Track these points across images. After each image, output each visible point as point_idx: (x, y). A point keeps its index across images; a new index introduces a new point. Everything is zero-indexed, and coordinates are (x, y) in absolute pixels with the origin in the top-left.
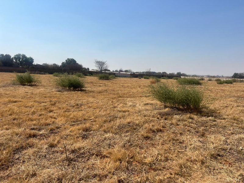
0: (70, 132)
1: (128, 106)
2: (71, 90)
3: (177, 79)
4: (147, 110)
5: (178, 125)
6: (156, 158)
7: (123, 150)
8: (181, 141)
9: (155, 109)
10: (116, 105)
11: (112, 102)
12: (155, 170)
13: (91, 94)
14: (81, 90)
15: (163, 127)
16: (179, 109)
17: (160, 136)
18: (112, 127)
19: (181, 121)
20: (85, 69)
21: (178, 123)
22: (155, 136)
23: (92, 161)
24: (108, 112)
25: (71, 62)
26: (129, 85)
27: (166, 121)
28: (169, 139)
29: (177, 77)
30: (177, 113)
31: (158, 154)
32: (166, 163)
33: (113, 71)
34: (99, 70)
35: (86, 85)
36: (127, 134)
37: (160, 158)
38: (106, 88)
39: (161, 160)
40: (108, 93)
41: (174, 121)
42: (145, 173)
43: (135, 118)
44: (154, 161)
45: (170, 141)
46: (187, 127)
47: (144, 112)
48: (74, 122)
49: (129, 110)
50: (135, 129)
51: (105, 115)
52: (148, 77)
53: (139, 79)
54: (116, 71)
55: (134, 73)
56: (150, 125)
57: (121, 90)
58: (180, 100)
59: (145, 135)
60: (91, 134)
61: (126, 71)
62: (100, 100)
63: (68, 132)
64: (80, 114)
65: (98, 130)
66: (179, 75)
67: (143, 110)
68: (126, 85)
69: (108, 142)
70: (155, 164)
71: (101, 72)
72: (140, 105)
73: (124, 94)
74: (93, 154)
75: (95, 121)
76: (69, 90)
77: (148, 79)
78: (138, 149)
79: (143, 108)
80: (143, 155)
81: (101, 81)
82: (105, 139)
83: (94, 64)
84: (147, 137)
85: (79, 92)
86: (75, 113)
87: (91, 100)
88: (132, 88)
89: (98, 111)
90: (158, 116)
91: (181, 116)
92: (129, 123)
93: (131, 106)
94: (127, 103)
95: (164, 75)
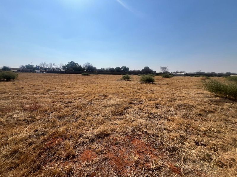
0: (149, 104)
2: (147, 83)
4: (199, 97)
5: (229, 110)
6: (209, 129)
7: (182, 119)
8: (233, 122)
9: (207, 97)
10: (175, 92)
11: (172, 90)
12: (209, 136)
13: (158, 85)
14: (153, 83)
15: (214, 110)
16: (230, 99)
17: (212, 115)
18: (173, 105)
19: (232, 108)
20: (154, 72)
21: (229, 109)
22: (207, 115)
23: (162, 121)
24: (170, 96)
25: (147, 68)
26: (184, 81)
27: (217, 106)
28: (220, 119)
30: (228, 101)
31: (211, 127)
32: (219, 134)
33: (172, 73)
34: (162, 72)
35: (155, 81)
36: (185, 110)
37: (212, 130)
38: (167, 82)
39: (213, 131)
40: (169, 85)
41: (225, 107)
42: (200, 136)
43: (190, 101)
44: (207, 130)
47: (197, 98)
48: (150, 99)
49: (184, 96)
50: (190, 108)
51: (168, 98)
52: (198, 76)
53: (191, 77)
54: (174, 72)
55: (187, 74)
56: (203, 107)
57: (178, 84)
59: (199, 113)
60: (160, 107)
61: (181, 72)
62: (164, 89)
63: (147, 104)
64: (153, 95)
65: (164, 105)
66: (228, 75)
67: (196, 97)
68: (181, 80)
69: (171, 112)
70: (208, 132)
71: (163, 73)
72: (193, 93)
73: (180, 86)
74: (163, 117)
75: (162, 100)
76: (146, 83)
77: (199, 77)
78: (193, 121)
79: (196, 95)
80: (197, 125)
81: (164, 79)
82: (169, 111)
83: (160, 69)
84: (200, 114)
85: (152, 84)
86: (151, 95)
87: (159, 88)
88: (186, 83)
89: (163, 95)
90: (210, 102)
91: (232, 104)
92: (185, 104)
93: (186, 94)
94: (183, 91)
95: (213, 75)
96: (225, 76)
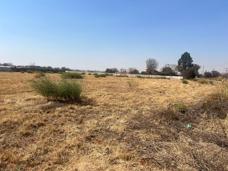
1: (5, 103)
3: (62, 73)
4: (28, 106)
5: (60, 116)
6: (35, 153)
8: (62, 131)
9: (38, 104)
12: (33, 166)
15: (45, 121)
16: (61, 102)
17: (42, 129)
19: (63, 113)
21: (60, 115)
22: (36, 131)
26: (8, 79)
27: (48, 114)
28: (50, 131)
29: (62, 71)
30: (60, 105)
32: (46, 155)
37: (39, 152)
39: (40, 154)
41: (56, 113)
44: (32, 157)
45: (51, 133)
46: (68, 117)
47: (25, 108)
49: (6, 108)
50: (13, 128)
53: (21, 73)
56: (31, 120)
58: (62, 93)
59: (25, 132)
61: (5, 65)
66: (64, 70)
67: (24, 106)
68: (4, 80)
70: (33, 160)
72: (20, 101)
77: (31, 73)
78: (15, 149)
79: (24, 104)
80: (20, 154)
84: (26, 134)
88: (12, 83)
90: (41, 110)
91: (63, 108)
92: (5, 123)
93: (9, 103)
94: (5, 100)
95: (49, 70)
96: (61, 72)
